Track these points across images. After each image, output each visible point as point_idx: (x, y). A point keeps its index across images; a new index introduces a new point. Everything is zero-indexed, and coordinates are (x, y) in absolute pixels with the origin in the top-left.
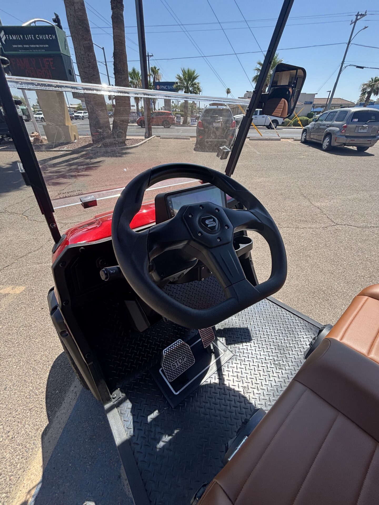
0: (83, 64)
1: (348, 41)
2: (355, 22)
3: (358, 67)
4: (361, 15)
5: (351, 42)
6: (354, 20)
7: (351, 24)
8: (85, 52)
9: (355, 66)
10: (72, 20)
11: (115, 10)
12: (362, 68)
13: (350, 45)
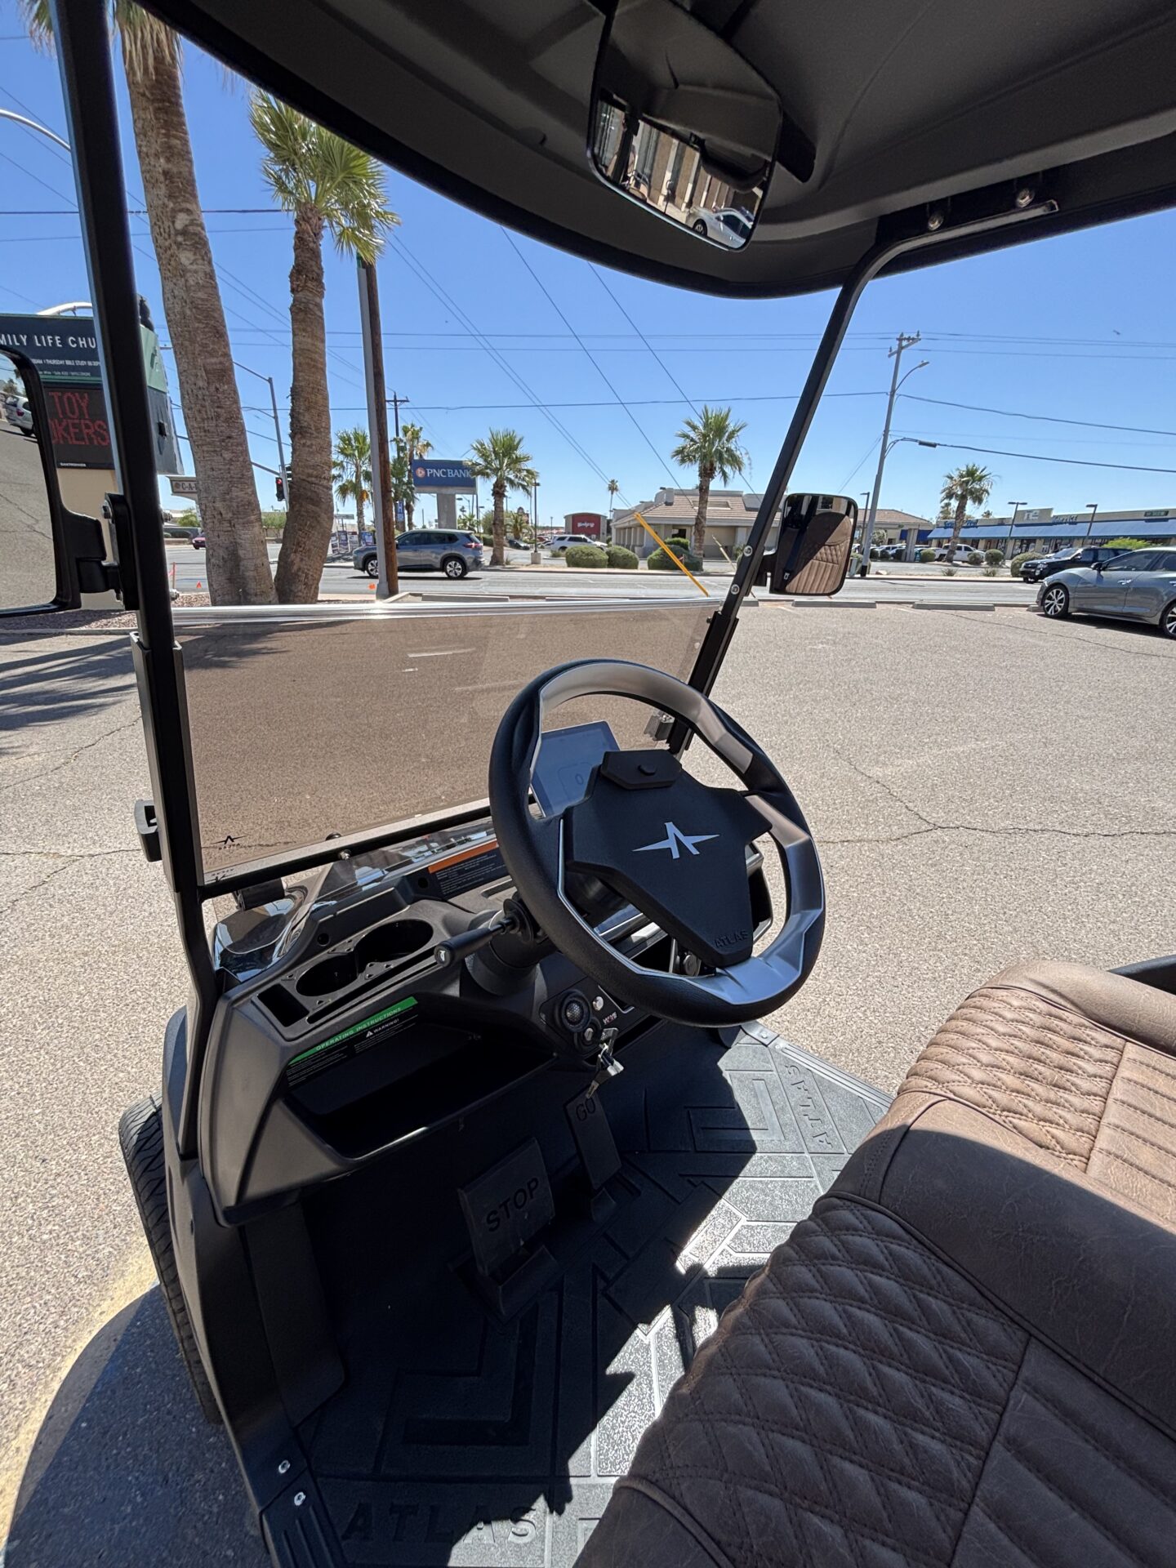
0: (200, 411)
1: (889, 390)
2: (898, 353)
3: (921, 443)
4: (909, 339)
5: (897, 392)
6: (895, 348)
7: (890, 356)
8: (208, 383)
9: (916, 441)
10: (178, 309)
11: (300, 295)
12: (934, 445)
13: (895, 397)
